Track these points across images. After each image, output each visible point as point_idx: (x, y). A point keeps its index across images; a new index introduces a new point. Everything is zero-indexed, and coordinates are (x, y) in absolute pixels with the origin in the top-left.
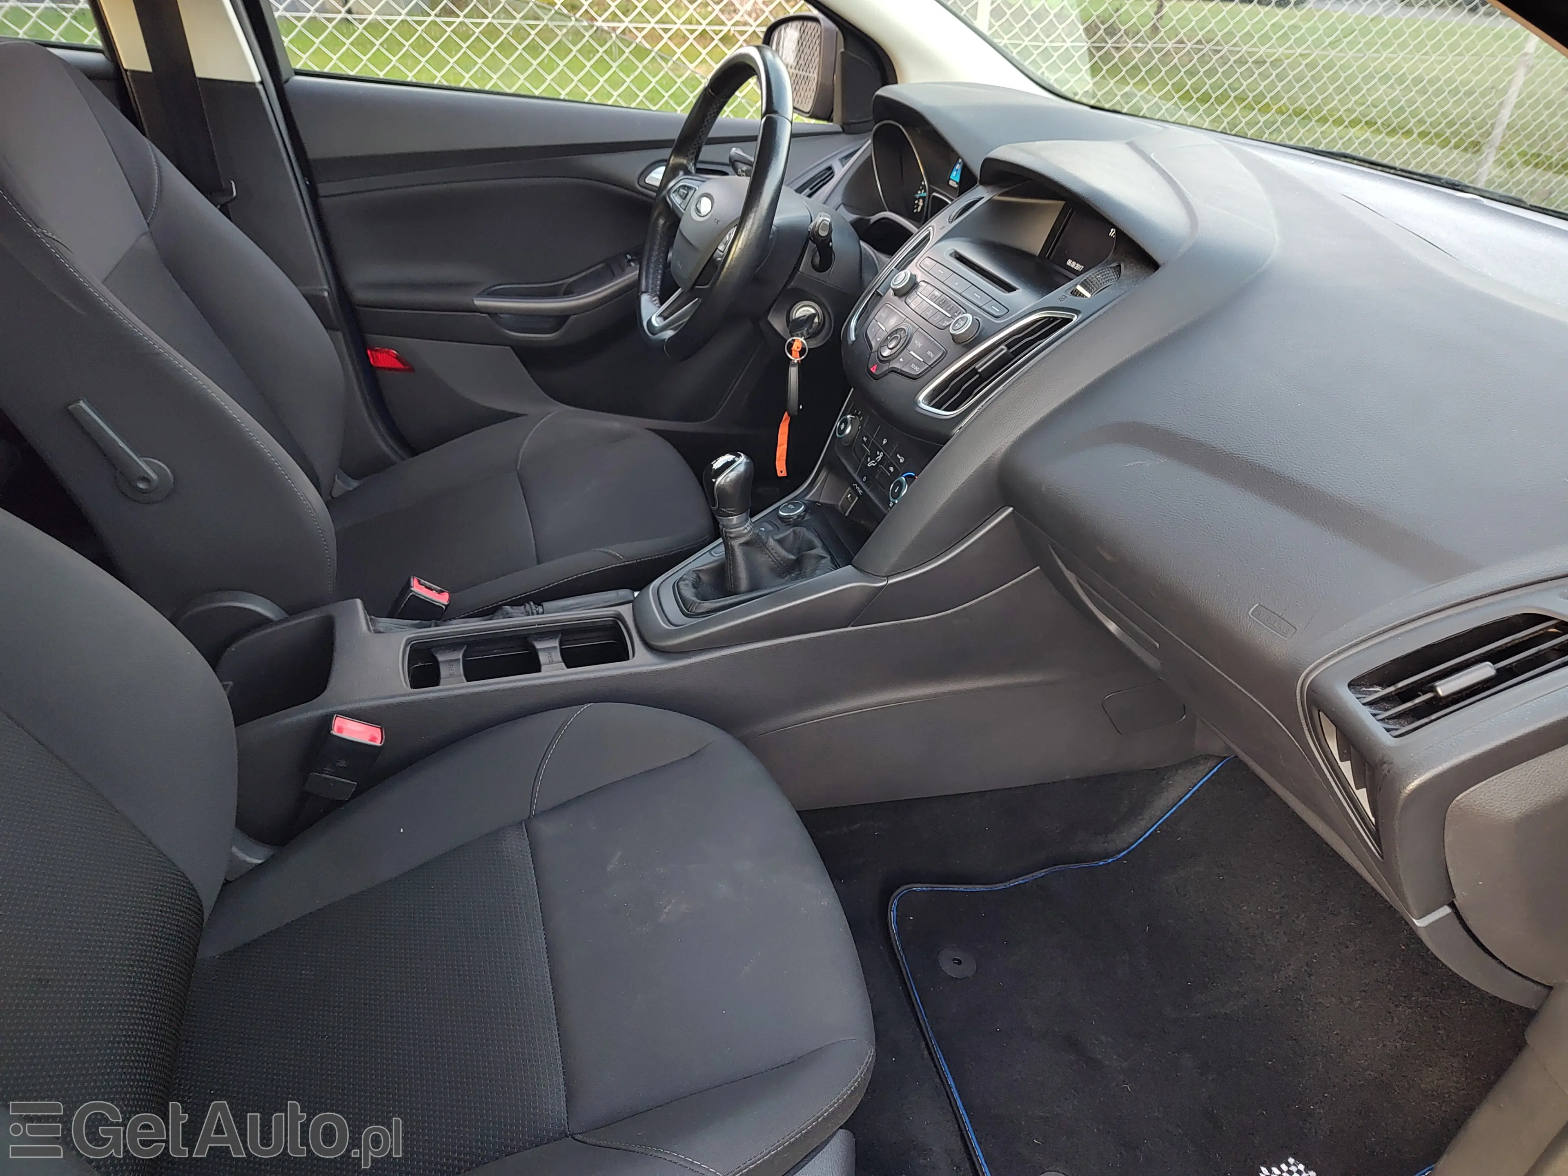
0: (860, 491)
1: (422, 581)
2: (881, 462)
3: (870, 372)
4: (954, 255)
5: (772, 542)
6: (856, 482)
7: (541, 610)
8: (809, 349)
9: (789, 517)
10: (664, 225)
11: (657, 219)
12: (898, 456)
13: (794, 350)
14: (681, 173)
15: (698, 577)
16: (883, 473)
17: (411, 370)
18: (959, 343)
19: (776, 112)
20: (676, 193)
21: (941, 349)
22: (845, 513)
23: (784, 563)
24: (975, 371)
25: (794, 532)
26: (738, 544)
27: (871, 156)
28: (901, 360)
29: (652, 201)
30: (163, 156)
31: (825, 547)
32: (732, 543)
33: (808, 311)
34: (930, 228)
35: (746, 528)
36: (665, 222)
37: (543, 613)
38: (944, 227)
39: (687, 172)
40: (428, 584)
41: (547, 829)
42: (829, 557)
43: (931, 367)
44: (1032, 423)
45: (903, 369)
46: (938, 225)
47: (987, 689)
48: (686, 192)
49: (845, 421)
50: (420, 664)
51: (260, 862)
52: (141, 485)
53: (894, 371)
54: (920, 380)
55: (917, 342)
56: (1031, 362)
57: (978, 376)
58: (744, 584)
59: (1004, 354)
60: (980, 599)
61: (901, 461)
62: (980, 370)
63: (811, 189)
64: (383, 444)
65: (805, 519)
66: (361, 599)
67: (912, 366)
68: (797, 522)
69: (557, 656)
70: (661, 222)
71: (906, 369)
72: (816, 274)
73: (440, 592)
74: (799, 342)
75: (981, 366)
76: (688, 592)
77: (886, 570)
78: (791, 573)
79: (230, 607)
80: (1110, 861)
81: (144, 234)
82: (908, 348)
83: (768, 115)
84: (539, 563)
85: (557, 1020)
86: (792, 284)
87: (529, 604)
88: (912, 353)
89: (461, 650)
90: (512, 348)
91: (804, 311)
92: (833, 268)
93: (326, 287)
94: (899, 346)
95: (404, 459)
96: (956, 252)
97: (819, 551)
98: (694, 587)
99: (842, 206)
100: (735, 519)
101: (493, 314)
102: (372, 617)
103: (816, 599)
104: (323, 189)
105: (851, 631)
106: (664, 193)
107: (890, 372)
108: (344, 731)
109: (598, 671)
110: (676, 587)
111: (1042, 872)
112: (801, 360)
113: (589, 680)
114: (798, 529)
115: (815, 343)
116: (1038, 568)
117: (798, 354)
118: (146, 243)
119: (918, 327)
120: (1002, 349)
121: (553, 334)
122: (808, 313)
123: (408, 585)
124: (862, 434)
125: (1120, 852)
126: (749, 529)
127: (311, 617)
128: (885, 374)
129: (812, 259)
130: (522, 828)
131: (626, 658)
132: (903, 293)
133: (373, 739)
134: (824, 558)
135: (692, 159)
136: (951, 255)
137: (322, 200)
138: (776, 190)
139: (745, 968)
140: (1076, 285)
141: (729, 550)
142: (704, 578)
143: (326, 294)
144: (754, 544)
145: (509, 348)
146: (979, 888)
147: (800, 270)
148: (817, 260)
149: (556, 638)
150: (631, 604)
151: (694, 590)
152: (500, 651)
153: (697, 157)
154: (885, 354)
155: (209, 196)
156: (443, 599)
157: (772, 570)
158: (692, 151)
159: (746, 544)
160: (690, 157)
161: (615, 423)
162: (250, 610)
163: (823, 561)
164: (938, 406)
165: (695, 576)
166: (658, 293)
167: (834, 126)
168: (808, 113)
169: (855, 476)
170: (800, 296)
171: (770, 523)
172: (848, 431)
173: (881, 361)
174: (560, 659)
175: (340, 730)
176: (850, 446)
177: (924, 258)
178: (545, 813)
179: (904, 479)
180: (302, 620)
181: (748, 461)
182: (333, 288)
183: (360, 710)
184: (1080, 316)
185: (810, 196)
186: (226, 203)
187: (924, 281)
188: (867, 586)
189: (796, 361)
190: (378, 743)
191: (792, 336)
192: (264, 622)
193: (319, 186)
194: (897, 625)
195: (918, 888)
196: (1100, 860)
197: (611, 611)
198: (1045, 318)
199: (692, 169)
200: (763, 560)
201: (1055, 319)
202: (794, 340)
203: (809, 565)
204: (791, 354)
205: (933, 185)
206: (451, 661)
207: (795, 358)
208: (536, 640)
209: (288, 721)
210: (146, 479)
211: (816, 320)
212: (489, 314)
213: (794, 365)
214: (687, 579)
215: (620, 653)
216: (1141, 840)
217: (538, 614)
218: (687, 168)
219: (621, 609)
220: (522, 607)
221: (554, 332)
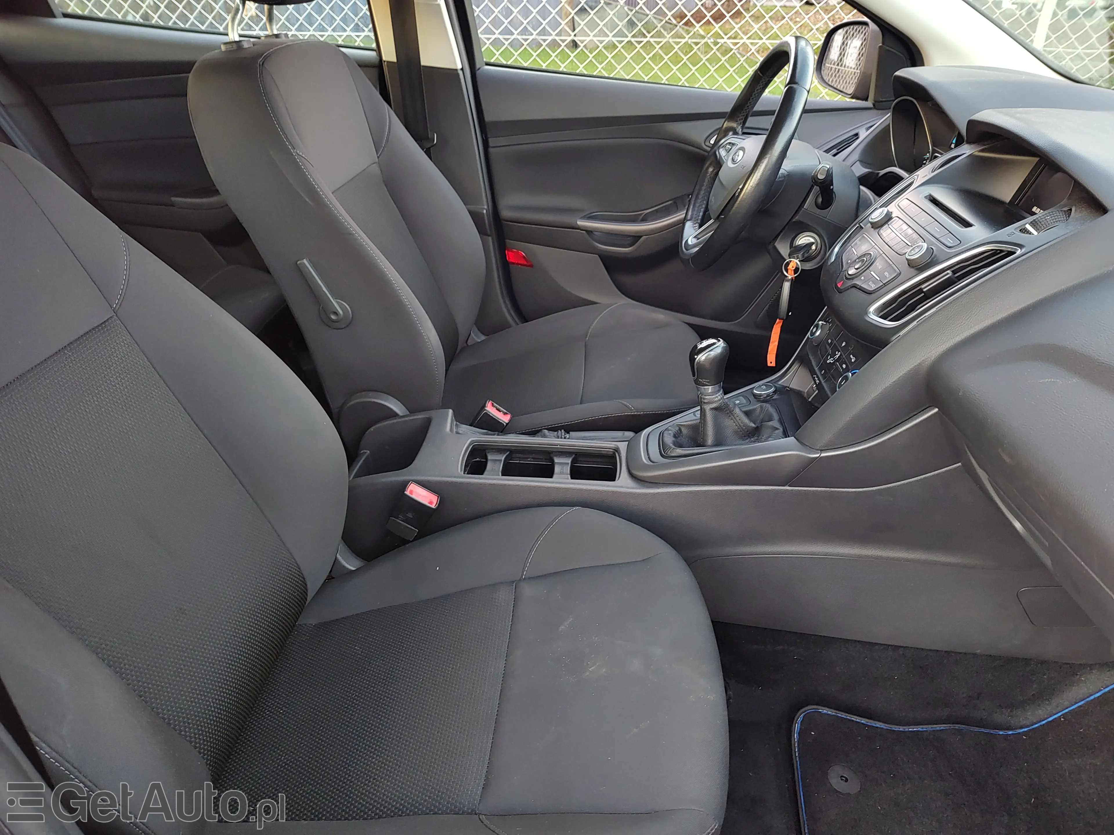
0: (817, 381)
1: (495, 404)
2: (838, 360)
3: (836, 286)
4: (928, 197)
5: (737, 410)
6: (816, 374)
7: (568, 437)
8: (802, 270)
9: (760, 395)
10: (713, 171)
11: (708, 168)
12: (851, 356)
13: (790, 269)
14: (731, 133)
15: (680, 429)
16: (837, 368)
17: (531, 266)
18: (913, 267)
19: (796, 83)
20: (724, 148)
21: (895, 270)
22: (809, 398)
23: (745, 429)
24: (921, 291)
25: (761, 407)
26: (709, 408)
27: (889, 124)
28: (862, 278)
29: (706, 154)
30: (395, 115)
31: (781, 421)
32: (705, 407)
33: (809, 240)
34: (916, 177)
35: (717, 397)
36: (714, 170)
37: (569, 438)
38: (926, 175)
39: (735, 133)
40: (498, 407)
41: (528, 590)
42: (781, 430)
43: (885, 285)
44: (963, 337)
45: (862, 286)
46: (923, 174)
47: (908, 560)
48: (730, 147)
49: (817, 326)
50: (478, 459)
51: (354, 569)
52: (333, 317)
53: (855, 286)
54: (873, 295)
55: (879, 264)
56: (971, 286)
57: (923, 294)
58: (710, 441)
59: (949, 277)
60: (903, 482)
61: (853, 361)
62: (925, 290)
63: (838, 150)
64: (507, 313)
65: (773, 398)
66: (454, 411)
67: (870, 283)
68: (767, 400)
69: (568, 469)
70: (711, 170)
71: (864, 286)
72: (818, 211)
73: (505, 414)
74: (795, 262)
75: (926, 287)
76: (669, 439)
77: (819, 445)
78: (751, 438)
79: (374, 402)
80: (1010, 733)
81: (374, 163)
82: (871, 268)
83: (789, 85)
84: (581, 403)
85: (495, 727)
86: (797, 218)
87: (561, 430)
88: (872, 273)
89: (505, 454)
90: (600, 256)
91: (805, 240)
92: (833, 207)
93: (486, 207)
94: (863, 267)
95: (518, 325)
96: (930, 195)
97: (775, 423)
98: (675, 436)
99: (858, 162)
100: (710, 389)
101: (590, 232)
102: (458, 423)
103: (760, 459)
104: (492, 142)
105: (787, 490)
106: (716, 148)
107: (851, 287)
108: (413, 493)
109: (590, 485)
110: (661, 435)
111: (942, 727)
112: (795, 277)
113: (582, 490)
114: (764, 404)
115: (809, 266)
116: (960, 464)
117: (793, 272)
118: (375, 168)
119: (882, 253)
120: (948, 274)
121: (630, 248)
122: (809, 242)
123: (484, 406)
124: (828, 336)
125: (1021, 728)
126: (719, 397)
127: (420, 416)
128: (847, 289)
129: (816, 199)
130: (513, 586)
131: (613, 479)
132: (877, 226)
133: (431, 503)
134: (777, 429)
135: (741, 124)
136: (926, 197)
137: (491, 150)
138: (787, 142)
139: (635, 730)
140: (1026, 224)
141: (703, 412)
142: (684, 431)
143: (485, 211)
144: (720, 409)
145: (597, 256)
146: (879, 724)
147: (805, 207)
148: (820, 200)
149: (570, 457)
150: (627, 443)
151: (674, 439)
152: (532, 460)
153: (744, 123)
154: (850, 273)
155: (419, 142)
156: (505, 419)
157: (736, 432)
158: (741, 117)
159: (715, 409)
160: (739, 122)
161: (660, 315)
162: (385, 405)
163: (777, 431)
164: (884, 317)
165: (677, 428)
166: (699, 221)
167: (869, 104)
168: (850, 95)
169: (816, 369)
170: (803, 228)
171: (745, 397)
172: (818, 333)
173: (847, 278)
174: (569, 472)
175: (411, 492)
176: (818, 345)
177: (903, 201)
178: (531, 578)
179: (850, 374)
180: (416, 417)
181: (725, 345)
182: (490, 208)
183: (429, 482)
184: (1023, 250)
185: (835, 155)
186: (430, 148)
187: (897, 217)
188: (802, 456)
189: (790, 278)
190: (433, 506)
191: (790, 258)
192: (395, 415)
193: (490, 140)
194: (827, 491)
195: (825, 711)
196: (1001, 730)
197: (613, 445)
198: (992, 250)
199: (739, 130)
200: (729, 425)
201: (1002, 251)
202: (791, 261)
203: (765, 432)
204: (787, 272)
205: (936, 147)
206: (496, 460)
207: (790, 275)
208: (556, 456)
209: (384, 480)
210: (336, 313)
211: (814, 247)
212: (586, 231)
213: (788, 281)
214: (671, 430)
215: (610, 475)
216: (1044, 722)
217: (565, 438)
218: (736, 130)
219: (619, 444)
220: (556, 433)
221: (631, 246)
